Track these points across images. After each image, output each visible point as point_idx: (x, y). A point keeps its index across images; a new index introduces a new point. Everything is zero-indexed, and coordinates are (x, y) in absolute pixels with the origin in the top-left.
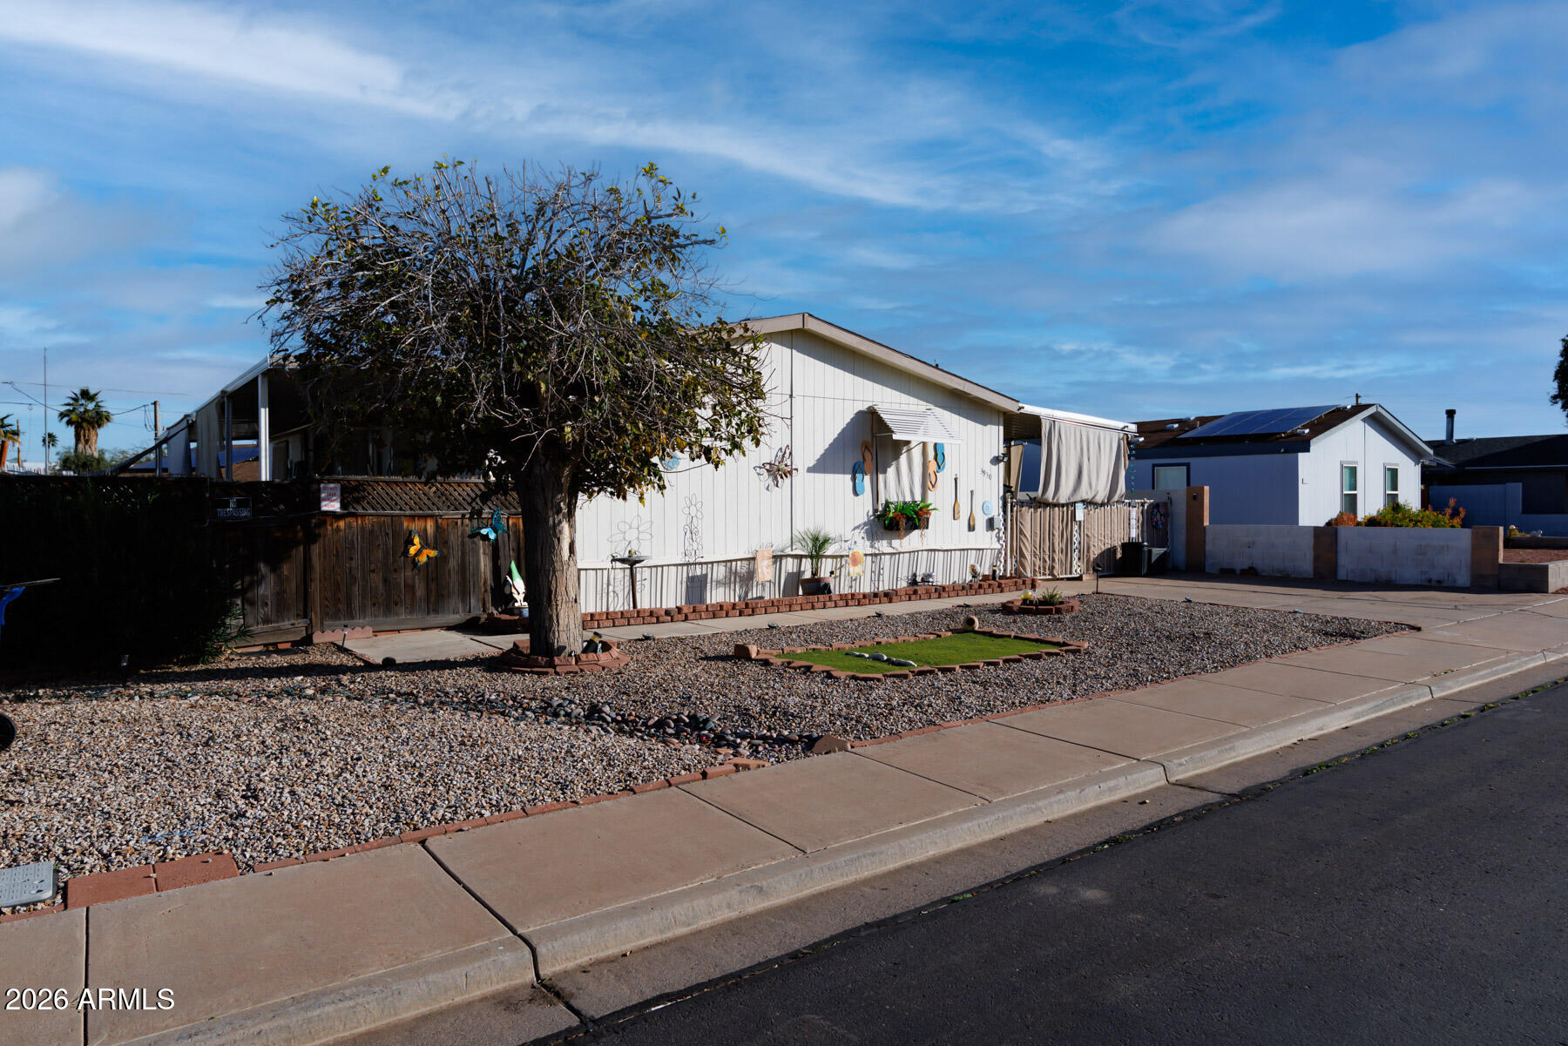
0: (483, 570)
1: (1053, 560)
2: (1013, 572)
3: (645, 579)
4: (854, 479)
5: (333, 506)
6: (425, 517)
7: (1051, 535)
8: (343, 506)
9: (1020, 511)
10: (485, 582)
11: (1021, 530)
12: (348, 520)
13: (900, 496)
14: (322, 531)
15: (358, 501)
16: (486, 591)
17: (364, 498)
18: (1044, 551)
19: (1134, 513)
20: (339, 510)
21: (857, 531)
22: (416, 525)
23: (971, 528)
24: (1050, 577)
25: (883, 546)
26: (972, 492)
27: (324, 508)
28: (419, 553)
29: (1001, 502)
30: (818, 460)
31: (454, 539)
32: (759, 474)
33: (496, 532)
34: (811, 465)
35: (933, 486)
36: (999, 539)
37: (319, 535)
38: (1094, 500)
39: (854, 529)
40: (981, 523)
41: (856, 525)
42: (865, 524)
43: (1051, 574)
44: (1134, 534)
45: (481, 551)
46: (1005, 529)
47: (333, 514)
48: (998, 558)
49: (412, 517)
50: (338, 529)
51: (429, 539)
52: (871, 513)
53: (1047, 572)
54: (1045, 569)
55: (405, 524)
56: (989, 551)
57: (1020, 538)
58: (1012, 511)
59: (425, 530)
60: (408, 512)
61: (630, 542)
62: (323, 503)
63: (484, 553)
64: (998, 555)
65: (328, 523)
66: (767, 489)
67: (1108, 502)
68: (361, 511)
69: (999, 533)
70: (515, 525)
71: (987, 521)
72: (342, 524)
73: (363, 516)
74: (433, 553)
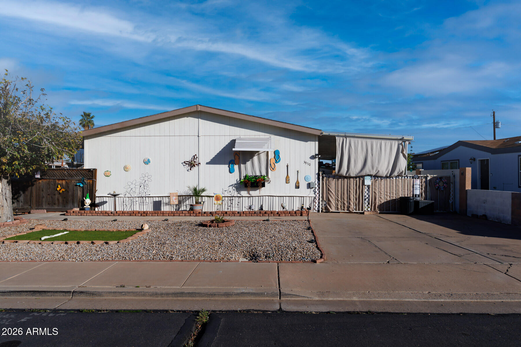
0: (79, 196)
1: (350, 203)
2: (324, 208)
3: (137, 201)
4: (229, 167)
5: (38, 176)
6: (62, 180)
7: (349, 192)
8: (41, 176)
9: (328, 180)
10: (80, 199)
11: (328, 189)
12: (42, 180)
13: (254, 173)
14: (35, 183)
15: (45, 175)
16: (80, 202)
17: (46, 174)
18: (343, 199)
19: (418, 182)
20: (40, 177)
21: (231, 187)
22: (60, 182)
23: (297, 187)
24: (348, 211)
25: (244, 193)
26: (298, 171)
27: (36, 177)
28: (60, 190)
29: (316, 176)
30: (211, 160)
31: (71, 186)
32: (184, 165)
33: (83, 184)
34: (208, 162)
35: (273, 169)
36: (315, 192)
37: (34, 184)
38: (378, 175)
39: (230, 186)
40: (303, 184)
41: (231, 185)
42: (235, 184)
43: (348, 209)
44: (417, 192)
45: (79, 190)
46: (319, 188)
47: (38, 178)
48: (314, 201)
49: (59, 180)
50: (40, 183)
51: (64, 186)
52: (238, 180)
53: (346, 208)
54: (344, 207)
55: (57, 182)
56: (308, 198)
57: (328, 192)
58: (323, 180)
59: (63, 183)
60: (58, 178)
61: (132, 189)
62: (36, 175)
63: (80, 191)
64: (314, 199)
65: (37, 181)
66: (188, 171)
67: (389, 177)
68: (46, 178)
69: (315, 189)
70: (89, 182)
71: (307, 184)
72: (41, 181)
73: (46, 179)
74: (64, 190)
